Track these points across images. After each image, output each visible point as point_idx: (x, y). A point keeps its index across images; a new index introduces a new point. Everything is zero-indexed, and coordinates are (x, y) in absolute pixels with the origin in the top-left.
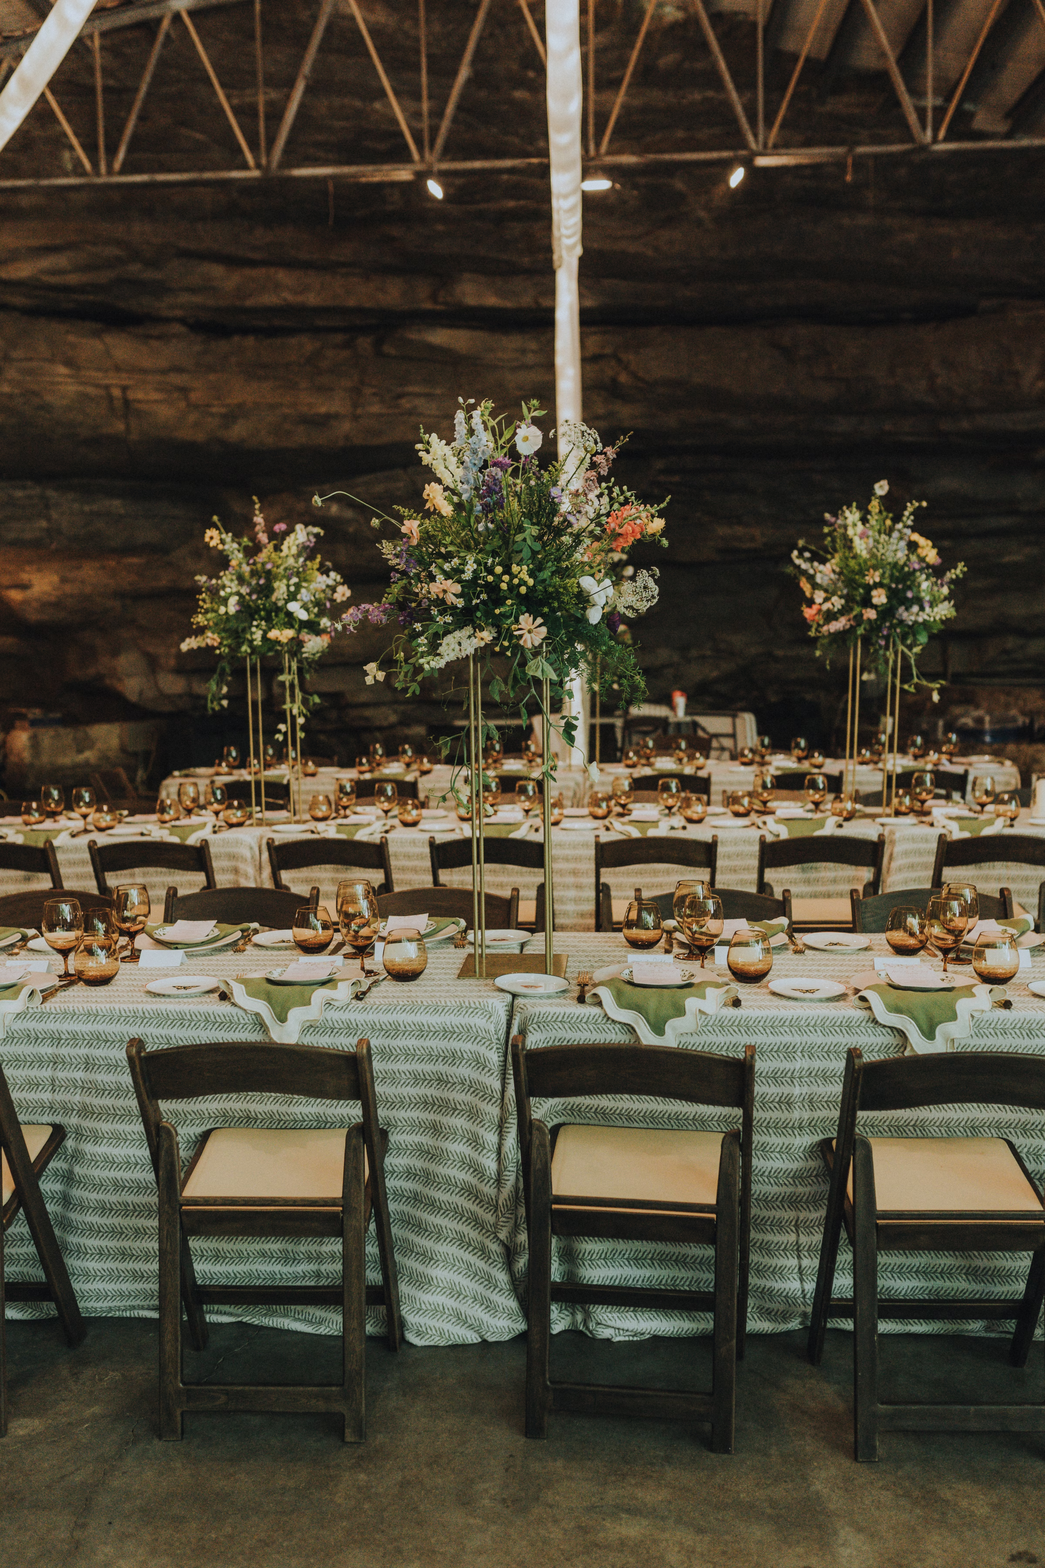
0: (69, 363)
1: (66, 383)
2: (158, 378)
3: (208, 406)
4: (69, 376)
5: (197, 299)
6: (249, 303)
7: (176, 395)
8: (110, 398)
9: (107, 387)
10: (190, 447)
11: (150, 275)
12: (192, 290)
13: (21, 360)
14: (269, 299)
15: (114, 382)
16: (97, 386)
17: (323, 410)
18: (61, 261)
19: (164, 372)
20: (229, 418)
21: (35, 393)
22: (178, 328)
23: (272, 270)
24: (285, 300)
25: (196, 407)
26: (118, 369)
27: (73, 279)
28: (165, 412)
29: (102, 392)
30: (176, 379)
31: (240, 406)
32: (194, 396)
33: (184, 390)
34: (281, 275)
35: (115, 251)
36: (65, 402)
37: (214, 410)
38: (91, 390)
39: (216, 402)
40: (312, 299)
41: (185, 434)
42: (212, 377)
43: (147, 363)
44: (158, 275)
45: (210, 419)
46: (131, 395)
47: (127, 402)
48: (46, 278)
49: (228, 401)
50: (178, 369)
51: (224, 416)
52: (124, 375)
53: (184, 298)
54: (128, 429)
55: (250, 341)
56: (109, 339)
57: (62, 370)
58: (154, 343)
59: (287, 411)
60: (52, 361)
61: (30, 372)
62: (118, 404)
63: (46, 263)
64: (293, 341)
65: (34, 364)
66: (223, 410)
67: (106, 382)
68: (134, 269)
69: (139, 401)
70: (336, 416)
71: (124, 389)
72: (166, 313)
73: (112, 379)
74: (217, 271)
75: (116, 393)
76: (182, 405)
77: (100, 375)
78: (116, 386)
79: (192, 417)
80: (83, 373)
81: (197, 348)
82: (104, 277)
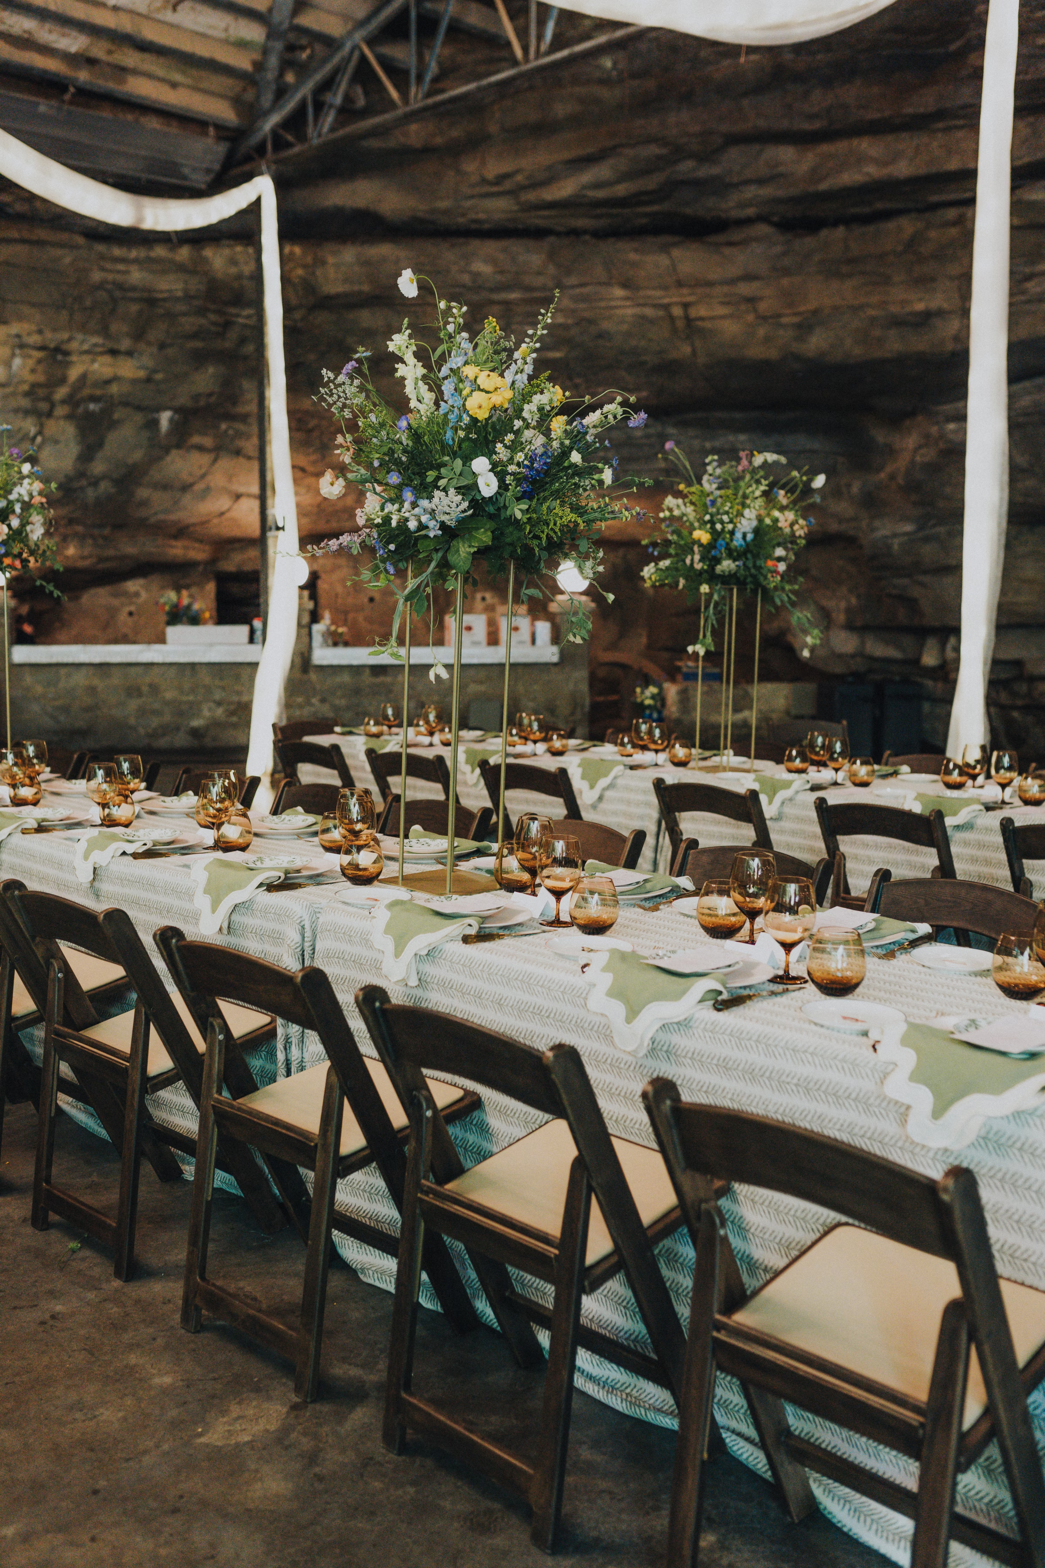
0: (626, 285)
1: (624, 307)
2: (726, 289)
3: (779, 316)
4: (627, 298)
5: (766, 192)
6: (823, 186)
7: (743, 307)
8: (672, 318)
9: (666, 307)
10: (763, 367)
11: (705, 171)
12: (761, 182)
13: (573, 287)
14: (849, 178)
15: (674, 300)
16: (655, 306)
17: (920, 307)
18: (603, 171)
19: (733, 282)
20: (804, 328)
21: (591, 322)
22: (763, 229)
23: (855, 142)
24: (868, 174)
25: (764, 318)
26: (680, 284)
27: (621, 190)
28: (731, 328)
29: (661, 313)
30: (745, 289)
31: (815, 312)
32: (763, 307)
33: (751, 300)
34: (865, 145)
35: (653, 150)
36: (624, 327)
37: (785, 320)
38: (649, 312)
39: (788, 311)
40: (903, 169)
41: (756, 352)
42: (785, 282)
43: (714, 274)
44: (715, 170)
45: (781, 332)
46: (693, 313)
47: (688, 320)
48: (591, 194)
49: (802, 309)
50: (749, 277)
51: (799, 326)
52: (685, 291)
53: (751, 192)
54: (694, 353)
55: (840, 231)
56: (676, 253)
57: (619, 292)
58: (727, 251)
59: (872, 312)
60: (608, 284)
61: (585, 299)
62: (680, 324)
63: (587, 177)
64: (891, 225)
65: (585, 290)
66: (795, 320)
67: (666, 301)
68: (686, 167)
69: (702, 319)
70: (940, 313)
71: (686, 306)
72: (735, 214)
73: (672, 298)
74: (786, 154)
75: (677, 311)
76: (751, 318)
77: (658, 293)
78: (676, 304)
79: (761, 332)
80: (642, 293)
81: (778, 249)
82: (651, 183)
